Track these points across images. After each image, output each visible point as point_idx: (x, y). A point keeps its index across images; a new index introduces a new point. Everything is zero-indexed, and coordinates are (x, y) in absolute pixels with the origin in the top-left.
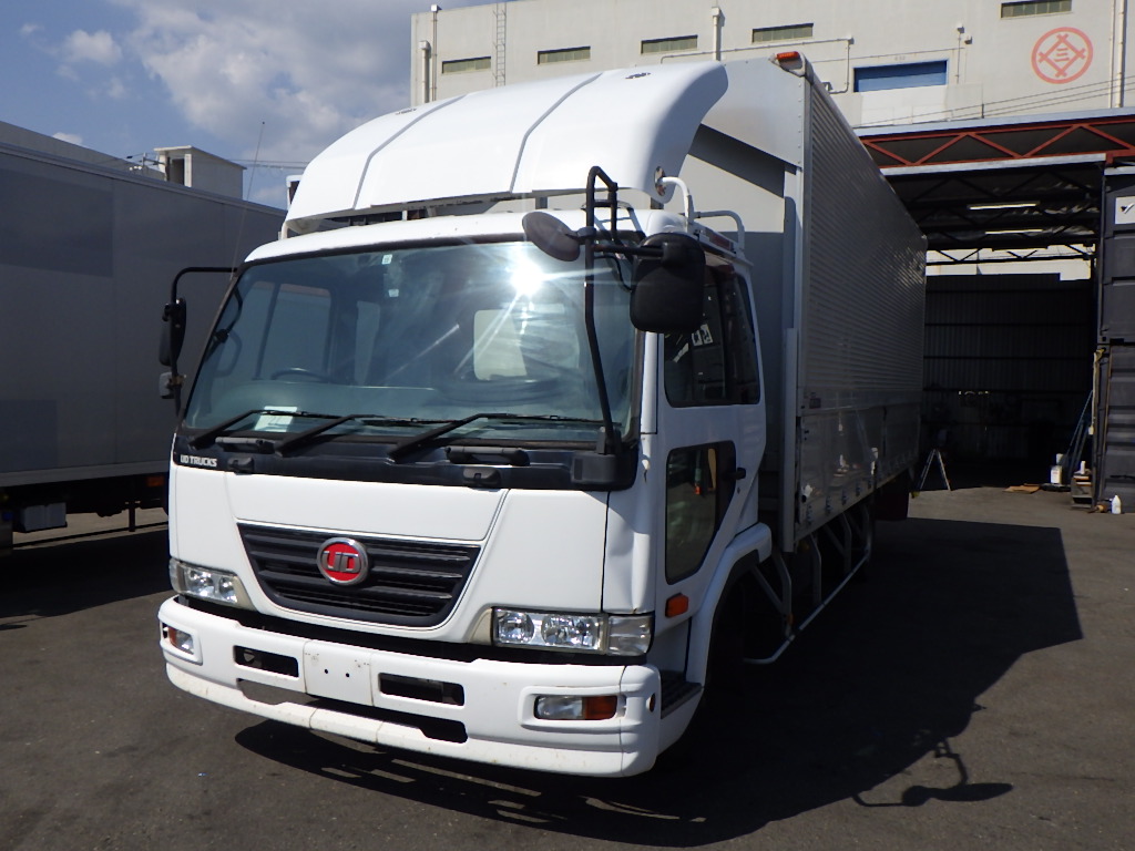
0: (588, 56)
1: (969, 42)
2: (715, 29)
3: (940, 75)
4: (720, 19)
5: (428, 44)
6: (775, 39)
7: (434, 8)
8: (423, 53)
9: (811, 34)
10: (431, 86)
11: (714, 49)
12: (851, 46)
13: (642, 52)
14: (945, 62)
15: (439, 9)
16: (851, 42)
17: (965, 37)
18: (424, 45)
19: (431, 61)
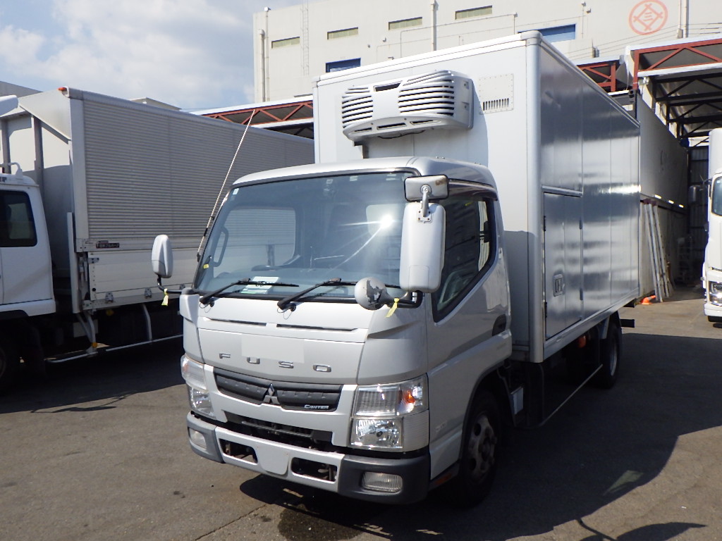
0: (357, 33)
1: (589, 12)
2: (432, 12)
3: (572, 33)
4: (435, 6)
5: (263, 31)
6: (469, 16)
7: (266, 9)
8: (261, 36)
9: (491, 12)
10: (265, 56)
11: (432, 25)
12: (516, 18)
13: (389, 29)
14: (574, 26)
15: (269, 9)
16: (516, 15)
17: (587, 9)
18: (261, 32)
19: (265, 40)
